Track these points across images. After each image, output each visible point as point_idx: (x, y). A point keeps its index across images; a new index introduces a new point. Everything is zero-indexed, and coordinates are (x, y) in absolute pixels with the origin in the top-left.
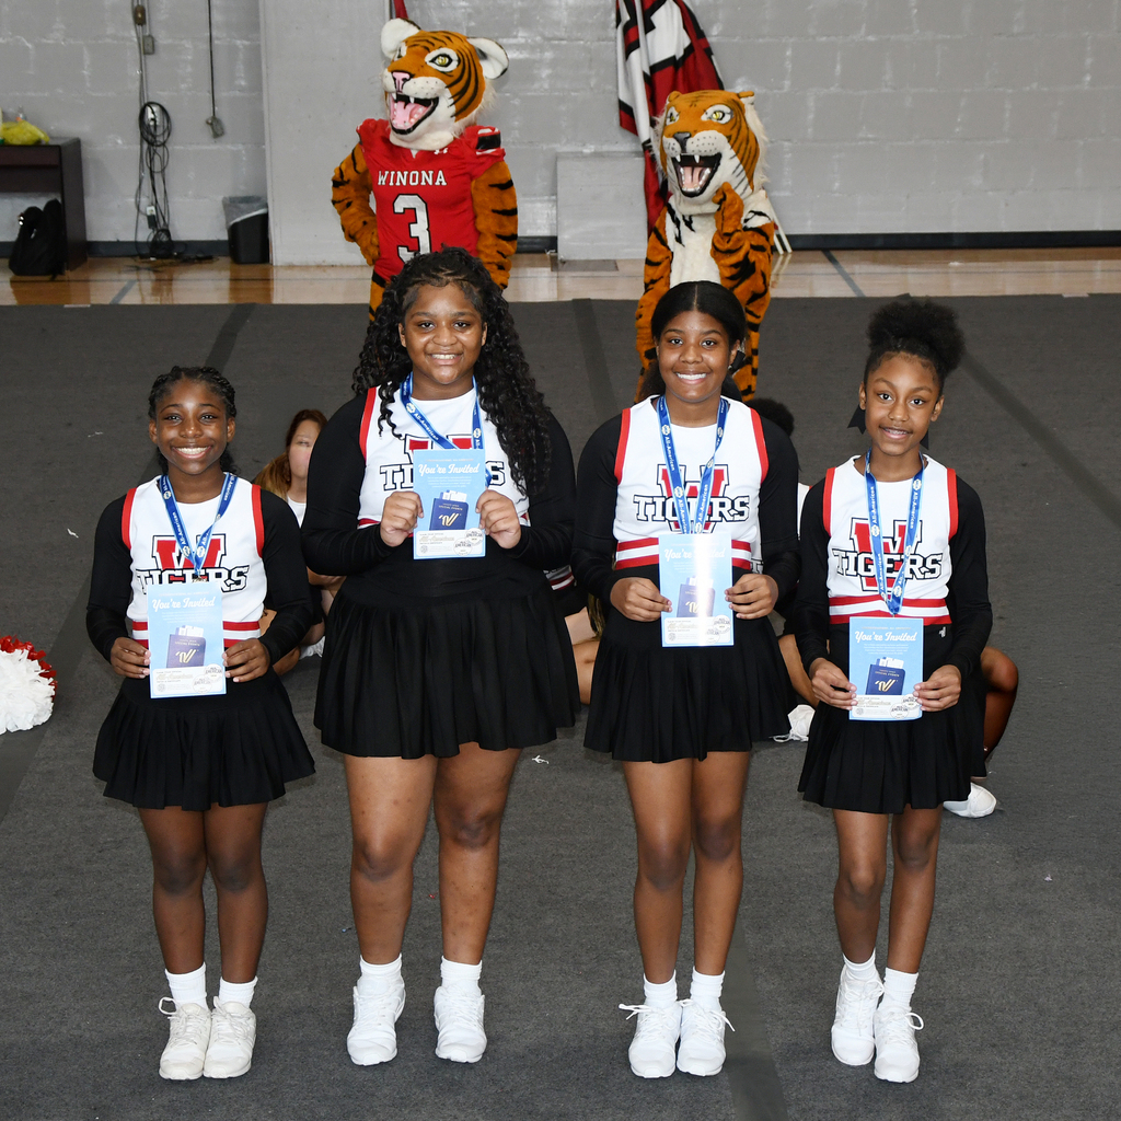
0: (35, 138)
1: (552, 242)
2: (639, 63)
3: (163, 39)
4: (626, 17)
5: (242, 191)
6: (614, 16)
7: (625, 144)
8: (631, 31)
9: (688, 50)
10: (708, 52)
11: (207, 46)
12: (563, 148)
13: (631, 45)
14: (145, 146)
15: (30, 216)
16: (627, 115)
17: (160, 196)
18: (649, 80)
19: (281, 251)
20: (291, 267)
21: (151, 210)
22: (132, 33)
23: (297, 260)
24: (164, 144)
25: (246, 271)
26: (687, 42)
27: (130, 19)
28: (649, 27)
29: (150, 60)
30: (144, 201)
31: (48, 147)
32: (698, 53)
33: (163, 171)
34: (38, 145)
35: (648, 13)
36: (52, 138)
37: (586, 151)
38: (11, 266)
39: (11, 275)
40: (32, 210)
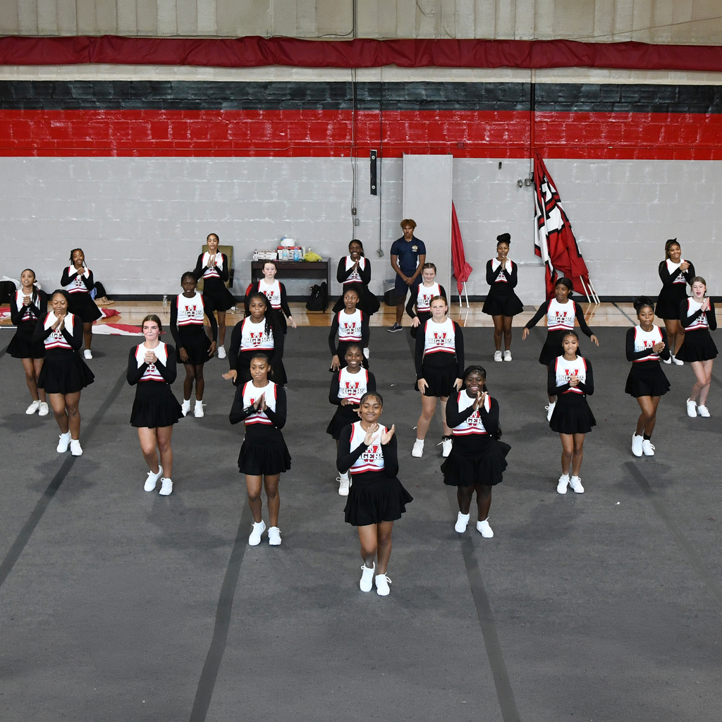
0: (317, 259)
2: (544, 231)
3: (362, 221)
4: (539, 214)
6: (534, 213)
7: (536, 260)
8: (542, 219)
9: (563, 226)
10: (570, 227)
11: (379, 223)
13: (541, 225)
15: (315, 289)
16: (538, 250)
18: (548, 237)
22: (350, 218)
25: (392, 310)
26: (563, 223)
27: (350, 212)
28: (548, 217)
29: (357, 228)
31: (321, 262)
32: (567, 228)
34: (317, 262)
35: (548, 212)
36: (323, 258)
38: (307, 307)
39: (305, 311)
40: (316, 286)
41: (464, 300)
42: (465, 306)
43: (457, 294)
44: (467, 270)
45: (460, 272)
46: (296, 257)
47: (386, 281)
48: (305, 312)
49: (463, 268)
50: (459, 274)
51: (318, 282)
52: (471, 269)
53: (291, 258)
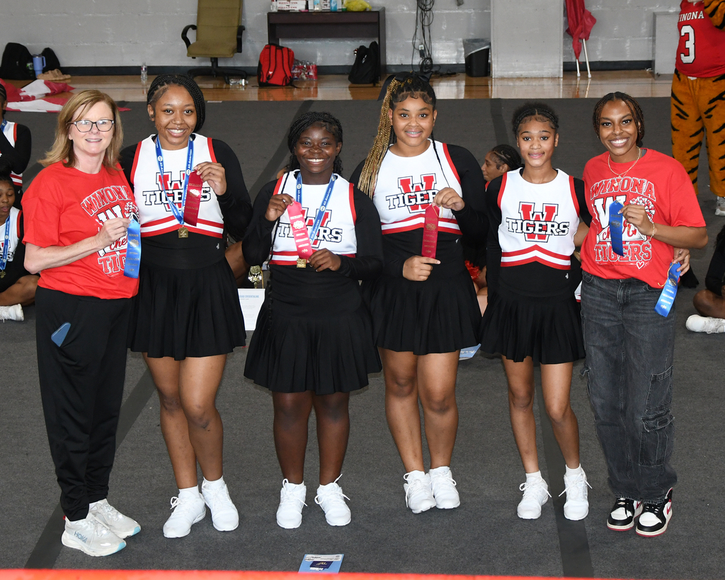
0: (364, 8)
1: (650, 64)
5: (472, 36)
12: (657, 9)
14: (420, 11)
15: (361, 52)
17: (427, 39)
19: (497, 70)
20: (502, 78)
21: (421, 47)
23: (505, 74)
24: (430, 9)
25: (475, 81)
30: (417, 41)
31: (370, 12)
33: (429, 25)
34: (365, 12)
36: (373, 7)
37: (671, 11)
38: (350, 79)
39: (349, 84)
40: (362, 47)
41: (583, 69)
42: (584, 77)
43: (574, 59)
44: (588, 21)
45: (578, 25)
46: (333, 5)
47: (469, 40)
48: (348, 86)
49: (582, 19)
50: (576, 27)
51: (366, 43)
52: (594, 20)
53: (326, 8)
